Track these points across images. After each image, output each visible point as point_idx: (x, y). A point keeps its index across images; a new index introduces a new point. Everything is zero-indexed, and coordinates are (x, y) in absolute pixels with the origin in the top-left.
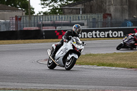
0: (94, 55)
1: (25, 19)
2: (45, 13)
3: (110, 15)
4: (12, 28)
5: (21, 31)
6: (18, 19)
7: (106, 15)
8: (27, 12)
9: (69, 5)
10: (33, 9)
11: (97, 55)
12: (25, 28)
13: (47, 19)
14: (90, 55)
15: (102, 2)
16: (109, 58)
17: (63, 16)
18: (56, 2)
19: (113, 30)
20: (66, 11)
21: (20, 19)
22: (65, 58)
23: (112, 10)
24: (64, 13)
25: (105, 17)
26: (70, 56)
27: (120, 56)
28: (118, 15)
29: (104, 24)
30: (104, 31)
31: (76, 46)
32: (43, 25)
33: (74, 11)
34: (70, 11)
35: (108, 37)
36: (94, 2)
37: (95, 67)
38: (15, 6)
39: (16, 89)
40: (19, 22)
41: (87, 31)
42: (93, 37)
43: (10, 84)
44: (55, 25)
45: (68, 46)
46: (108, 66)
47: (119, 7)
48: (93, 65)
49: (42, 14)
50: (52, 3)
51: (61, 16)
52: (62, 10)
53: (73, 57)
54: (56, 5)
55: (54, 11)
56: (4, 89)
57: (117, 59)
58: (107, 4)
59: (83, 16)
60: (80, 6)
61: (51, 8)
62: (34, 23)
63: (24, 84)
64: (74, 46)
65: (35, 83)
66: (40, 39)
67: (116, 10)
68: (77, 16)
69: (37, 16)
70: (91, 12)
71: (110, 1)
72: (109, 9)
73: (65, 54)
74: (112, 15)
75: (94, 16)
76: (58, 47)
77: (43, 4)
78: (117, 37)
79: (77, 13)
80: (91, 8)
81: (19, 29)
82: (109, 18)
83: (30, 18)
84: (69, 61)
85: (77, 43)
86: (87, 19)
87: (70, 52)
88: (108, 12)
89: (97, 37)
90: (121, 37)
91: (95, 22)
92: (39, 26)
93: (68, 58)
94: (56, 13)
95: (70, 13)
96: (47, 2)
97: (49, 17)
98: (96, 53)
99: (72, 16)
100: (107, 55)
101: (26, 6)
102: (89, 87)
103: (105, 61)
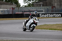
0: (48, 25)
1: (16, 9)
2: (25, 6)
3: (55, 7)
4: (11, 13)
5: (14, 14)
6: (13, 9)
7: (53, 7)
8: (17, 6)
9: (36, 2)
10: (20, 4)
11: (49, 25)
12: (16, 13)
13: (26, 9)
14: (46, 25)
15: (51, 1)
16: (54, 26)
17: (34, 7)
18: (30, 1)
19: (56, 14)
20: (35, 5)
21: (14, 9)
22: (30, 26)
23: (56, 5)
24: (34, 6)
25: (52, 8)
26: (32, 25)
27: (60, 25)
28: (58, 7)
29: (52, 11)
30: (52, 14)
31: (35, 21)
32: (25, 11)
33: (39, 5)
34: (36, 5)
35: (54, 17)
36: (47, 1)
37: (48, 30)
38: (12, 3)
39: (12, 40)
40: (13, 10)
41: (44, 14)
42: (47, 17)
43: (9, 38)
44: (30, 11)
45: (31, 21)
46: (54, 30)
47: (59, 3)
48: (47, 29)
49: (24, 6)
50: (29, 2)
51: (32, 7)
52: (33, 5)
53: (33, 26)
54: (30, 2)
55: (29, 5)
56: (7, 40)
57: (58, 27)
58: (54, 2)
59: (43, 7)
60: (41, 3)
61: (28, 4)
62: (20, 10)
63: (16, 38)
65: (21, 37)
66: (23, 18)
67: (57, 5)
68: (40, 7)
69: (22, 7)
70: (46, 5)
71: (55, 1)
72: (54, 4)
73: (30, 24)
74: (56, 7)
75: (48, 7)
76: (27, 21)
77: (24, 2)
78: (58, 17)
79: (40, 6)
80: (46, 4)
81: (14, 13)
82: (55, 8)
83: (19, 8)
84: (32, 27)
85: (36, 20)
86: (44, 9)
87: (32, 23)
88: (54, 6)
89: (49, 17)
90: (60, 17)
91: (48, 10)
92: (23, 12)
93: (31, 26)
94: (30, 6)
95: (36, 6)
96: (26, 1)
97: (27, 8)
98: (48, 24)
99: (37, 7)
100: (53, 25)
101: (17, 3)
102: (45, 39)
103: (53, 28)
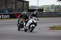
53: (32, 26)
64: (33, 21)
